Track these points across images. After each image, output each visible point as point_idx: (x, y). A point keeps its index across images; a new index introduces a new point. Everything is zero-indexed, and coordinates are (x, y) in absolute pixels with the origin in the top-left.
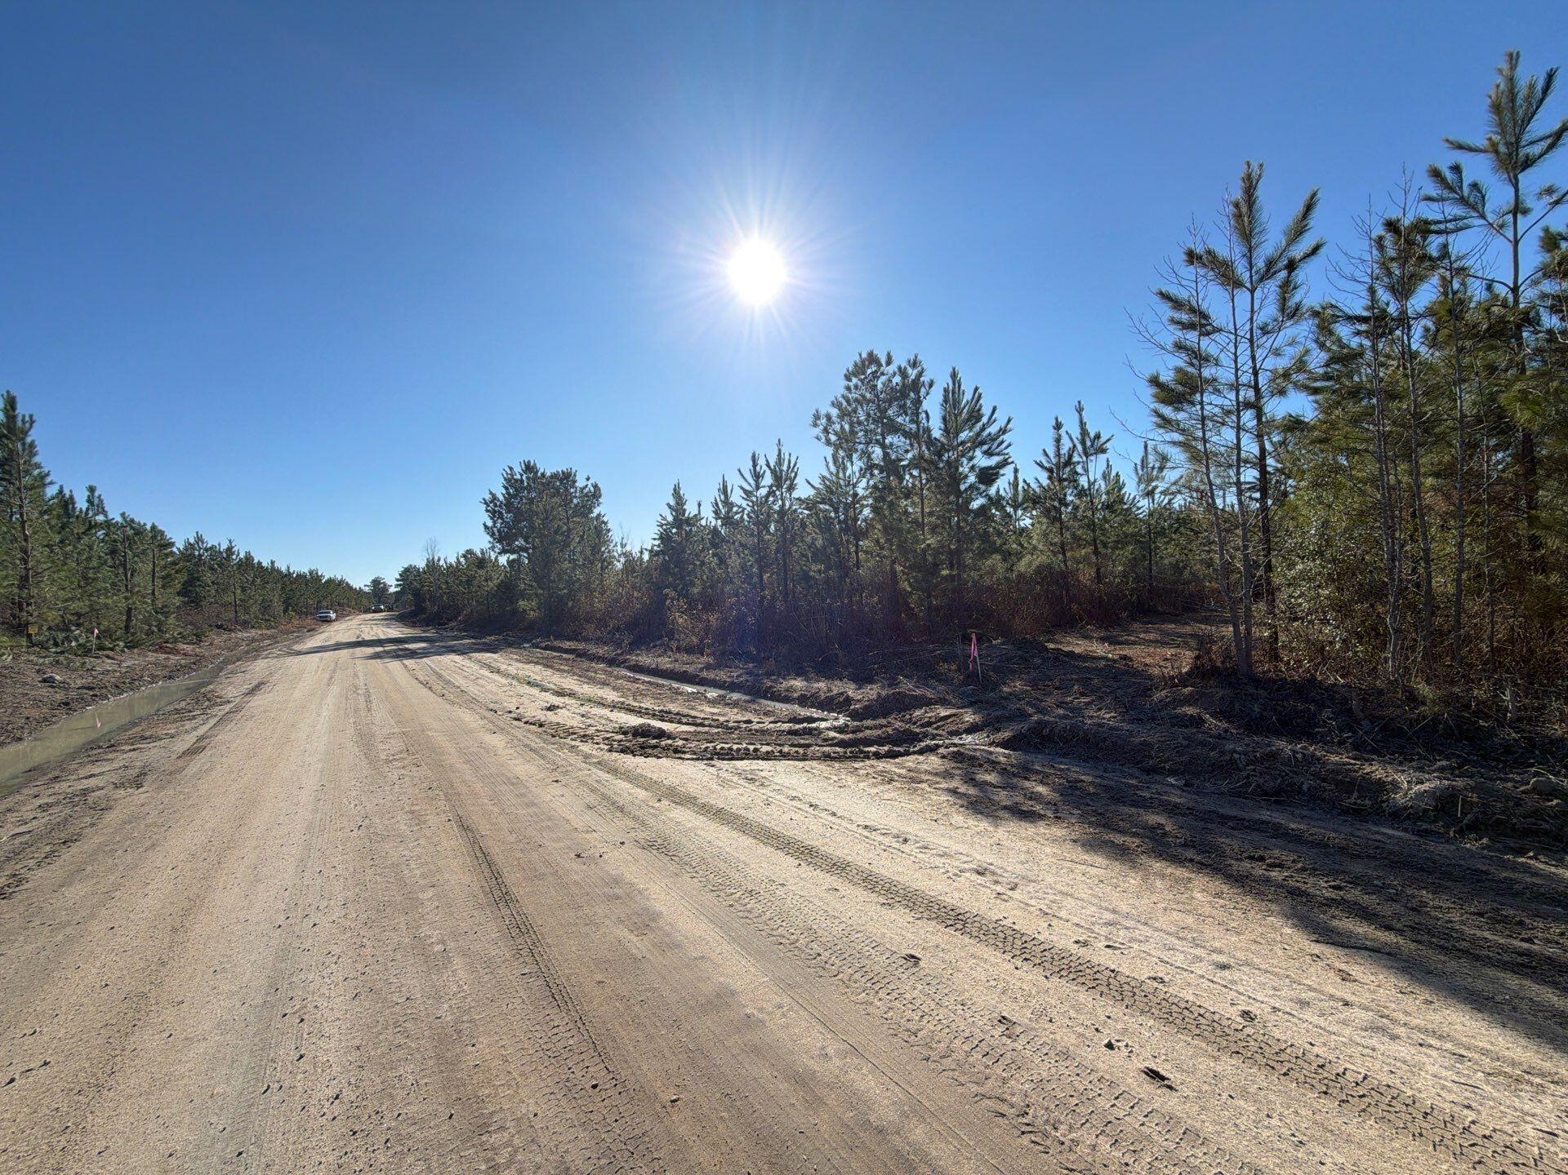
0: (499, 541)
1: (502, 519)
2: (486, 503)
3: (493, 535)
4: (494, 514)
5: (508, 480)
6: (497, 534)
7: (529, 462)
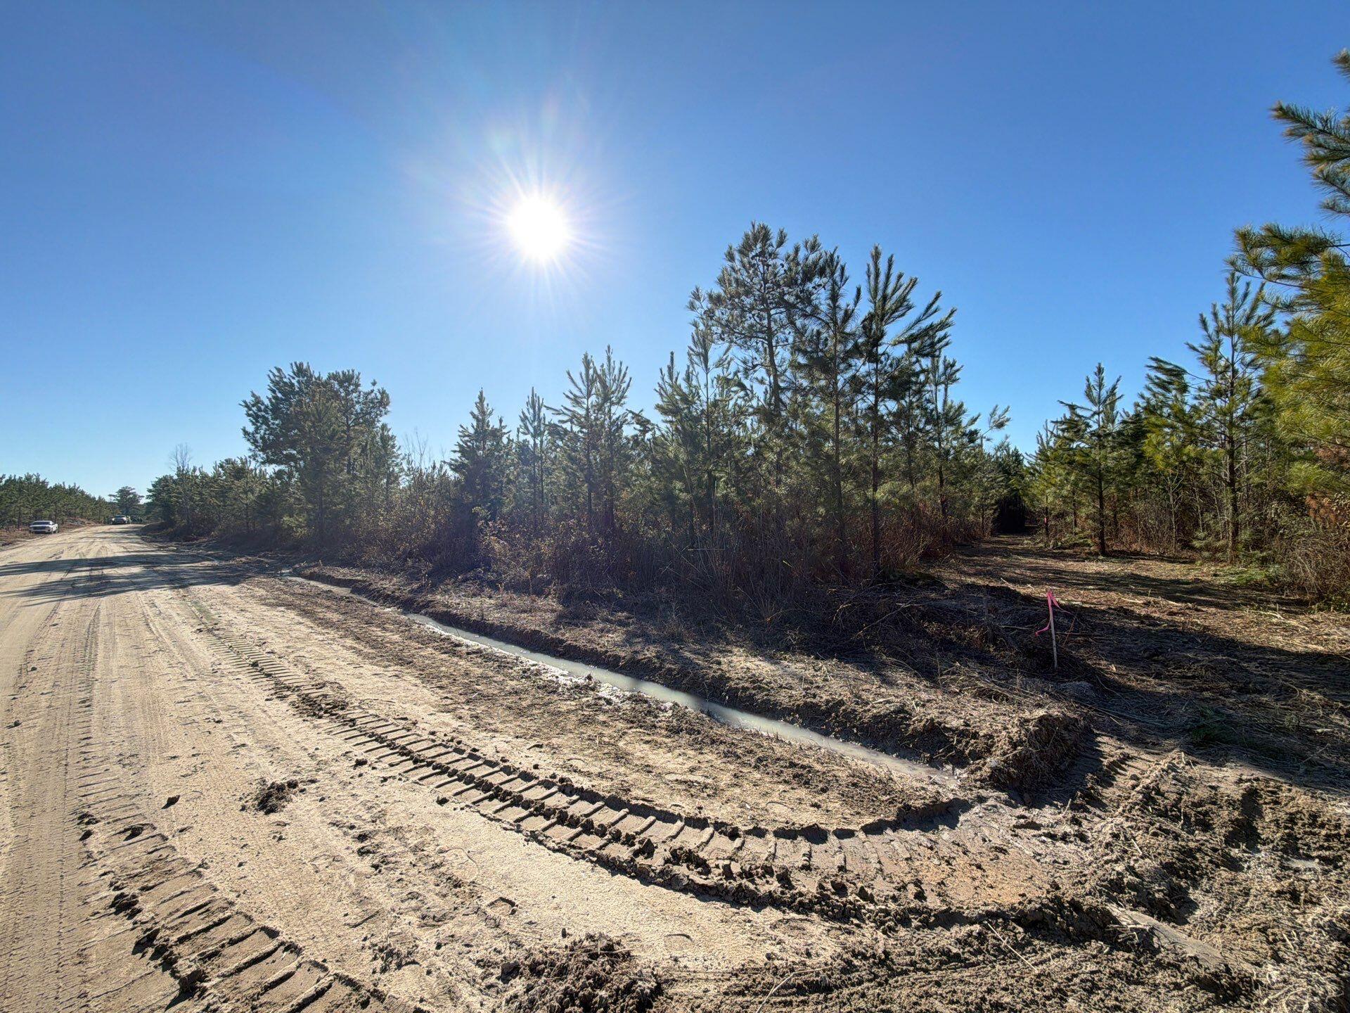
0: (263, 450)
1: (268, 426)
2: (247, 406)
3: (255, 442)
4: (255, 418)
5: (276, 383)
6: (260, 441)
7: (301, 364)
